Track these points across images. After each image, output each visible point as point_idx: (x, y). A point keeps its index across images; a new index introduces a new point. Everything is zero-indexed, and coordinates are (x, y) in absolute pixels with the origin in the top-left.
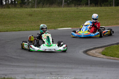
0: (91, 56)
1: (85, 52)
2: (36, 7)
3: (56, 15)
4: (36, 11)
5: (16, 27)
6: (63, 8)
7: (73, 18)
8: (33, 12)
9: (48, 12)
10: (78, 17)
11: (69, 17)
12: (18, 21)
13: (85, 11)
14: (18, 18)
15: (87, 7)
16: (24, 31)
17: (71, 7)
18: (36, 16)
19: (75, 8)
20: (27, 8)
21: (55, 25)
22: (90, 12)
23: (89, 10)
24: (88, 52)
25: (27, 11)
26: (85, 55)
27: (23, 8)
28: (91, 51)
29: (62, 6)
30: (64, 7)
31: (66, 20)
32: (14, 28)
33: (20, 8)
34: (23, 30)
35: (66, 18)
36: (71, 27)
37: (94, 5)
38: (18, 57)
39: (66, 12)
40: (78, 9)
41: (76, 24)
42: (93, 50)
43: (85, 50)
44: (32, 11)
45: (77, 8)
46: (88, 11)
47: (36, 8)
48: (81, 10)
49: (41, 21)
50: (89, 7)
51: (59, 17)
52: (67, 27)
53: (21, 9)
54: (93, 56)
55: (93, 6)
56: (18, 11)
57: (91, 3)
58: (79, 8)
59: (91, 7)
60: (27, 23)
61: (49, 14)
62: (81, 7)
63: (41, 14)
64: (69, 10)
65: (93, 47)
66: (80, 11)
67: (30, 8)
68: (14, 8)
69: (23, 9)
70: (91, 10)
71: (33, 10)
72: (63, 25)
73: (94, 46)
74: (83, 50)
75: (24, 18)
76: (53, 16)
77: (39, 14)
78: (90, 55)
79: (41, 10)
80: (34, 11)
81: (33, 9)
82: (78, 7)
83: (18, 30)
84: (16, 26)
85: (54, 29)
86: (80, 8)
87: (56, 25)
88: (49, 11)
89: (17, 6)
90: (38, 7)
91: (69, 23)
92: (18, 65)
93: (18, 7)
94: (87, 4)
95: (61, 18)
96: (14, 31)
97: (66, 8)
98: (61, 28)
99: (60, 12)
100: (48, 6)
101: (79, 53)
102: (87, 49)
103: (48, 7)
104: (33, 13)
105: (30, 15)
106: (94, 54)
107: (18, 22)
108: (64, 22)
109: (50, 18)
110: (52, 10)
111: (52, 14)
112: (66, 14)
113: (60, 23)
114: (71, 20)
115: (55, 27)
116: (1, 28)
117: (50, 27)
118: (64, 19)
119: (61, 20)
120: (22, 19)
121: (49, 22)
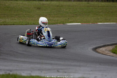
0: (101, 54)
1: (95, 49)
3: (66, 9)
4: (45, 4)
5: (24, 20)
6: (74, 2)
7: (84, 13)
8: (41, 5)
9: (58, 6)
10: (88, 12)
11: (78, 11)
12: (26, 14)
13: (96, 6)
14: (25, 11)
15: (99, 2)
16: (32, 25)
18: (45, 10)
19: (86, 3)
20: (35, 0)
21: (64, 20)
22: (101, 8)
23: (100, 5)
24: (97, 50)
25: (35, 4)
26: (95, 53)
28: (101, 49)
31: (76, 15)
32: (21, 21)
34: (30, 24)
35: (75, 12)
36: (80, 23)
39: (76, 6)
41: (86, 20)
42: (103, 48)
43: (94, 47)
45: (88, 2)
46: (99, 6)
47: (45, 1)
48: (92, 5)
49: (49, 15)
50: (101, 2)
52: (77, 23)
53: (29, 1)
55: (105, 1)
56: (26, 4)
58: (89, 2)
59: (103, 2)
60: (35, 16)
63: (50, 7)
64: (79, 4)
65: (103, 45)
66: (91, 6)
67: (38, 1)
69: (31, 2)
70: (102, 5)
71: (42, 3)
72: (73, 20)
73: (104, 43)
74: (92, 47)
75: (31, 11)
76: (63, 10)
77: (48, 8)
78: (99, 53)
79: (50, 4)
80: (43, 4)
83: (25, 23)
84: (23, 19)
85: (63, 24)
86: (91, 3)
88: (58, 5)
91: (78, 18)
92: (23, 60)
95: (71, 12)
96: (20, 25)
97: (77, 2)
98: (70, 23)
99: (70, 6)
101: (88, 50)
102: (97, 46)
104: (41, 6)
105: (38, 9)
106: (104, 52)
107: (25, 16)
108: (73, 16)
109: (59, 12)
110: (62, 3)
111: (61, 8)
112: (76, 9)
113: (69, 18)
114: (81, 15)
115: (64, 22)
116: (7, 21)
117: (59, 21)
118: (73, 14)
119: (70, 15)
120: (29, 13)
121: (58, 17)
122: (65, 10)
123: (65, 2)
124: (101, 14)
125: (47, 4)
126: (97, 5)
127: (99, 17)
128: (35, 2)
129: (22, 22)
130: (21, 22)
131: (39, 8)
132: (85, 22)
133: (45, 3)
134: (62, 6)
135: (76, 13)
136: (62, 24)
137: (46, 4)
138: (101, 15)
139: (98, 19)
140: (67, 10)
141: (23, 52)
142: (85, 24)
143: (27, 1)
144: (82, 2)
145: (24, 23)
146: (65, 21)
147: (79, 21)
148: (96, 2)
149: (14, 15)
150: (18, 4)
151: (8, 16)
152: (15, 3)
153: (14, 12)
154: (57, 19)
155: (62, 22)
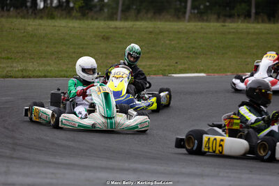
2: (119, 18)
3: (170, 40)
4: (120, 28)
5: (69, 66)
6: (188, 24)
7: (213, 51)
8: (111, 30)
9: (151, 32)
10: (223, 48)
11: (200, 45)
12: (74, 52)
13: (242, 33)
14: (73, 44)
15: (248, 22)
17: (207, 21)
18: (120, 41)
19: (218, 24)
20: (97, 19)
21: (166, 66)
22: (254, 37)
23: (253, 30)
25: (98, 28)
27: (87, 19)
29: (184, 17)
30: (189, 21)
31: (195, 53)
32: (64, 68)
33: (80, 19)
35: (193, 48)
36: (204, 73)
37: (265, 18)
38: (71, 144)
39: (194, 32)
40: (223, 26)
41: (219, 65)
44: (110, 28)
45: (223, 24)
46: (248, 33)
47: (121, 20)
48: (233, 30)
50: (253, 23)
51: (177, 45)
52: (197, 72)
53: (82, 22)
55: (263, 22)
56: (74, 27)
57: (257, 13)
58: (226, 24)
59: (258, 22)
60: (96, 57)
61: (153, 36)
62: (231, 23)
63: (132, 35)
64: (202, 28)
66: (229, 33)
67: (105, 20)
68: (66, 18)
69: (86, 22)
70: (256, 31)
71: (113, 26)
72: (186, 66)
75: (88, 44)
76: (162, 42)
77: (127, 37)
79: (132, 28)
80: (116, 28)
81: (113, 24)
82: (224, 21)
84: (67, 65)
85: (164, 75)
86: (230, 25)
87: (169, 66)
88: (151, 30)
89: (74, 14)
90: (126, 19)
91: (199, 60)
93: (76, 18)
94: (247, 16)
95: (182, 48)
96: (61, 77)
97: (196, 24)
98: (180, 72)
99: (179, 32)
100: (149, 15)
103: (151, 19)
104: (111, 32)
105: (103, 38)
107: (74, 56)
108: (187, 57)
109: (153, 46)
110: (160, 26)
111: (159, 36)
112: (194, 39)
113: (178, 61)
114: (206, 55)
115: (165, 70)
116: (31, 68)
117: (154, 69)
118: (188, 52)
119: (180, 53)
120: (82, 48)
121: (150, 58)
122: (168, 42)
123: (168, 23)
124: (255, 51)
125: (126, 28)
126: (245, 30)
127: (249, 60)
128: (96, 23)
129: (66, 71)
130: (62, 71)
131: (106, 38)
132: (215, 71)
133: (121, 26)
134: (161, 32)
135: (194, 50)
136: (161, 76)
137: (123, 28)
138: (254, 54)
139: (248, 64)
140: (173, 43)
141: (67, 143)
142: (216, 75)
143: (78, 21)
144: (208, 24)
145: (69, 74)
146: (168, 68)
147: (202, 68)
148: (241, 22)
149: (46, 53)
150: (57, 28)
151: (33, 56)
152: (49, 26)
153: (47, 47)
154: (148, 63)
155: (161, 72)
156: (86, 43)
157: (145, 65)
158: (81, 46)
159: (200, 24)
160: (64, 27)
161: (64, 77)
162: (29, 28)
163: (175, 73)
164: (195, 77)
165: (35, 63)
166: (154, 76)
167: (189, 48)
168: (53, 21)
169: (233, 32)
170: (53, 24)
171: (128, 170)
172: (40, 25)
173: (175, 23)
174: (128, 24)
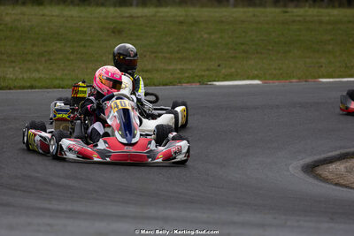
0: (331, 183)
1: (311, 169)
2: (134, 2)
3: (209, 34)
4: (138, 17)
5: (66, 72)
6: (235, 10)
7: (270, 48)
8: (125, 20)
9: (181, 23)
10: (285, 43)
11: (253, 40)
12: (73, 53)
13: (312, 22)
14: (72, 41)
15: (320, 7)
17: (261, 5)
18: (137, 36)
19: (278, 10)
20: (103, 5)
21: (204, 71)
22: (329, 27)
23: (327, 18)
24: (320, 170)
25: (105, 17)
26: (311, 180)
27: (89, 5)
28: (332, 167)
30: (235, 6)
31: (245, 52)
32: (59, 75)
33: (78, 5)
35: (242, 44)
36: (259, 80)
39: (243, 22)
40: (286, 12)
41: (280, 69)
42: (338, 163)
43: (309, 160)
44: (123, 17)
45: (284, 9)
46: (321, 22)
47: (137, 6)
48: (298, 18)
49: (153, 52)
50: (327, 7)
51: (220, 40)
52: (248, 79)
53: (82, 9)
54: (336, 184)
55: (341, 5)
56: (72, 17)
58: (289, 9)
59: (334, 7)
60: (104, 58)
61: (184, 28)
62: (296, 6)
63: (154, 27)
64: (254, 15)
65: (338, 152)
66: (294, 21)
67: (115, 6)
68: (59, 3)
69: (89, 9)
70: (332, 18)
71: (127, 15)
72: (233, 70)
73: (341, 148)
74: (302, 162)
75: (92, 41)
76: (198, 36)
77: (147, 29)
78: (326, 180)
80: (131, 16)
81: (127, 11)
82: (285, 6)
84: (63, 70)
85: (202, 83)
86: (295, 10)
87: (208, 70)
88: (182, 19)
90: (144, 4)
91: (252, 62)
92: (69, 208)
95: (227, 44)
96: (55, 88)
97: (246, 9)
98: (225, 79)
99: (222, 22)
101: (288, 170)
102: (317, 158)
104: (124, 23)
105: (114, 32)
106: (341, 176)
107: (72, 57)
108: (235, 57)
109: (185, 43)
110: (195, 14)
111: (194, 28)
112: (244, 32)
113: (220, 62)
114: (261, 53)
115: (203, 76)
116: (11, 76)
117: (187, 75)
118: (235, 50)
119: (224, 51)
120: (85, 46)
121: (181, 59)
122: (206, 36)
123: (205, 9)
124: (330, 47)
125: (146, 16)
126: (316, 18)
127: (323, 60)
128: (103, 10)
129: (62, 80)
130: (56, 79)
131: (117, 32)
132: (274, 77)
133: (139, 15)
134: (196, 22)
135: (243, 47)
136: (198, 85)
137: (142, 17)
138: (329, 52)
139: (322, 66)
140: (213, 37)
142: (277, 83)
143: (77, 8)
144: (262, 10)
145: (66, 83)
146: (207, 73)
147: (256, 72)
148: (310, 7)
149: (32, 54)
150: (48, 18)
151: (13, 59)
152: (36, 15)
153: (33, 45)
154: (179, 67)
155: (197, 78)
156: (89, 38)
157: (175, 70)
158: (83, 43)
159: (251, 9)
160: (57, 16)
161: (59, 88)
162: (8, 19)
163: (218, 81)
164: (247, 85)
165: (17, 68)
166: (188, 85)
167: (236, 44)
168: (41, 7)
169: (299, 21)
170: (41, 13)
171: (156, 219)
172: (23, 14)
173: (217, 10)
174: (148, 11)
